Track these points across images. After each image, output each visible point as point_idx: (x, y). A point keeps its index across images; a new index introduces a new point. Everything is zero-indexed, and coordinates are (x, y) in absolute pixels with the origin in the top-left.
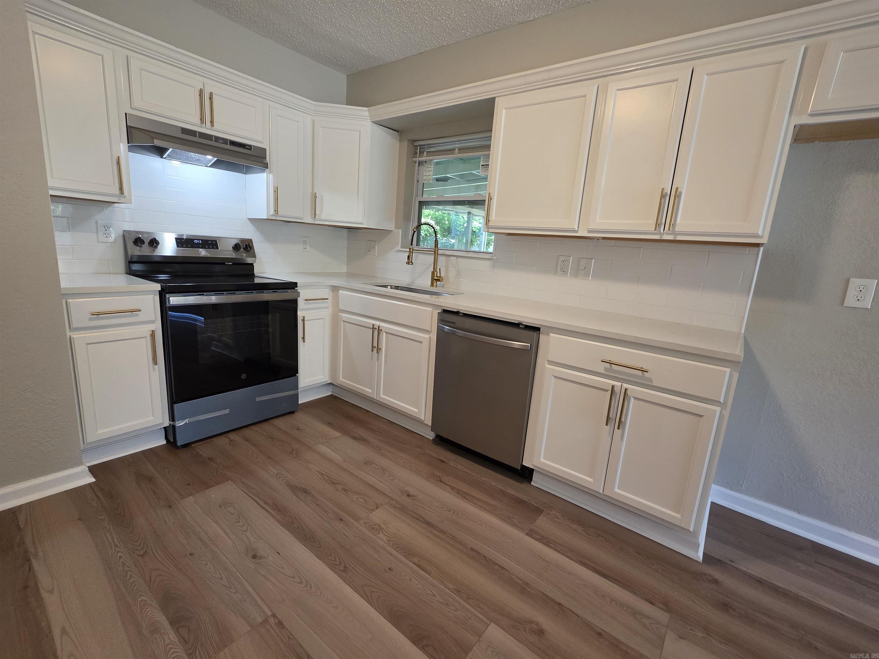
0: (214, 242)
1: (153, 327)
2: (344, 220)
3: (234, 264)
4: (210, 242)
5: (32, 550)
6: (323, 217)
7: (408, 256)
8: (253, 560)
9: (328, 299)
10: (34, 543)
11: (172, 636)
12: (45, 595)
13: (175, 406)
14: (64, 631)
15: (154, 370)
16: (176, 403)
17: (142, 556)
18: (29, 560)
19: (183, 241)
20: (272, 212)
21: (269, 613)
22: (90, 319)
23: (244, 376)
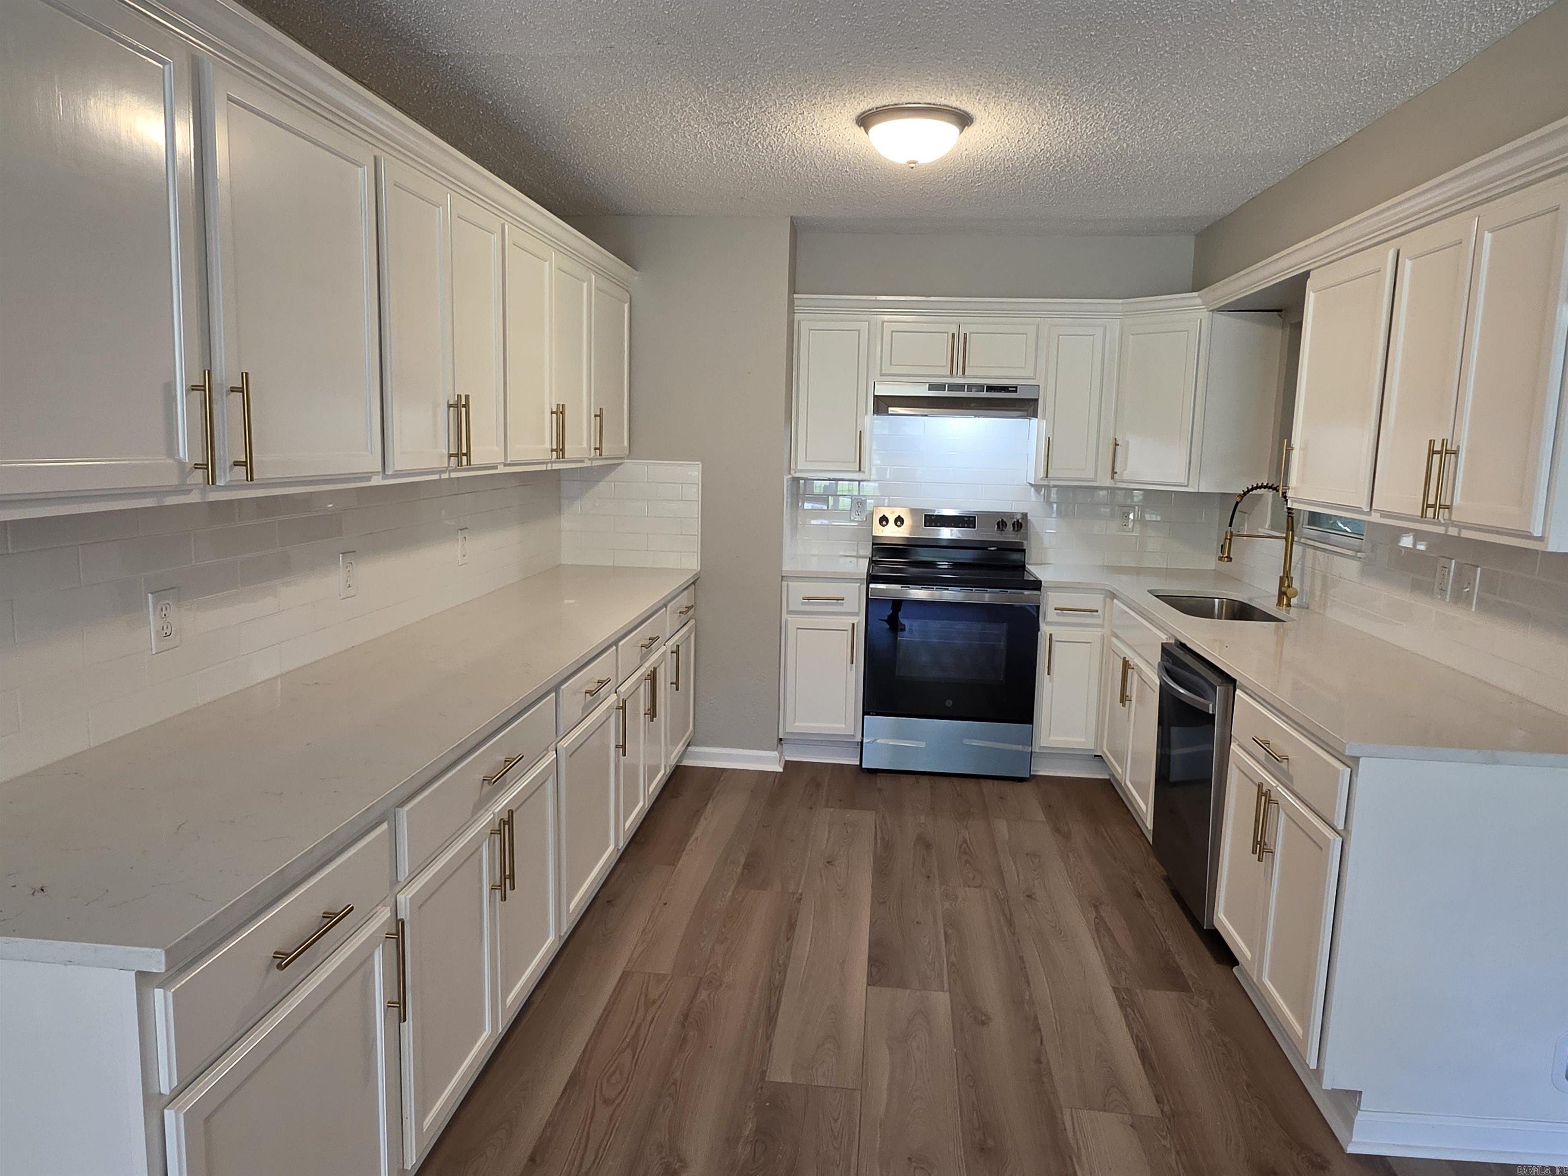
0: (971, 519)
1: (855, 620)
2: (1156, 480)
3: (999, 549)
4: (966, 519)
5: (714, 795)
6: (1126, 475)
7: (1222, 546)
8: (826, 863)
9: (1097, 611)
10: (718, 792)
11: (739, 870)
12: (702, 819)
13: (865, 717)
14: (696, 839)
15: (851, 669)
16: (868, 714)
17: (764, 826)
18: (709, 799)
19: (933, 517)
20: (1042, 474)
21: (800, 891)
22: (803, 604)
23: (949, 703)
